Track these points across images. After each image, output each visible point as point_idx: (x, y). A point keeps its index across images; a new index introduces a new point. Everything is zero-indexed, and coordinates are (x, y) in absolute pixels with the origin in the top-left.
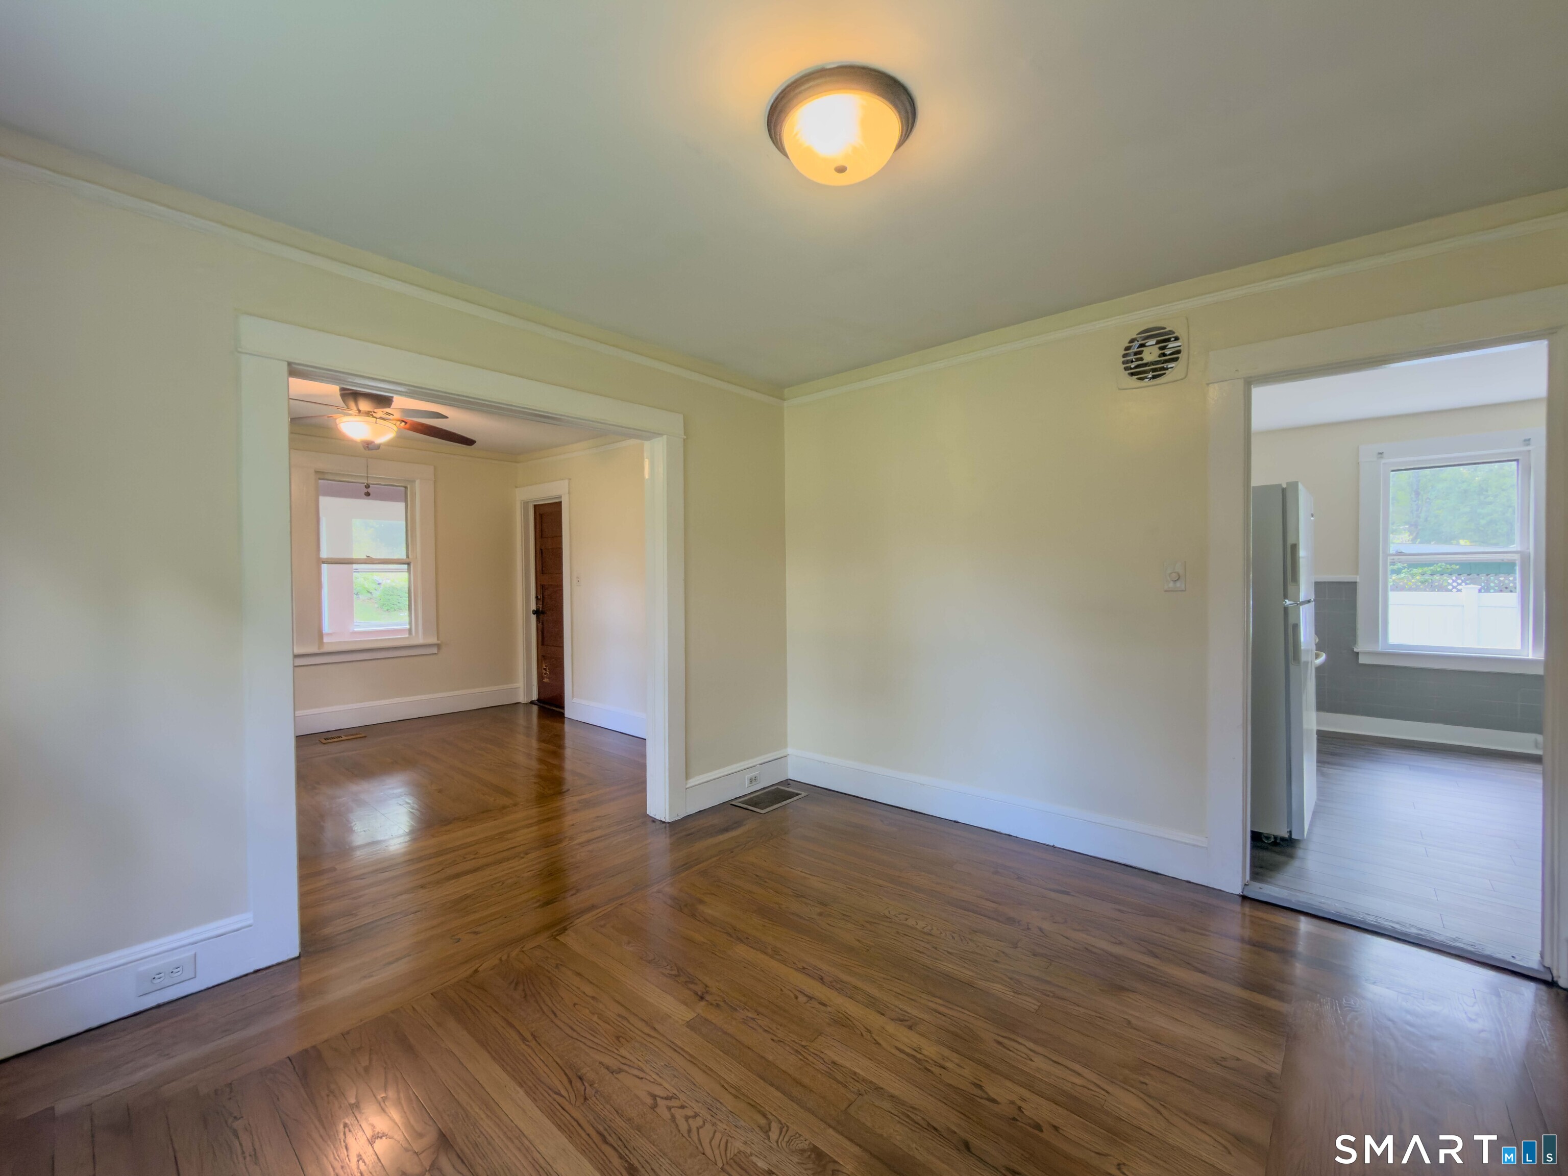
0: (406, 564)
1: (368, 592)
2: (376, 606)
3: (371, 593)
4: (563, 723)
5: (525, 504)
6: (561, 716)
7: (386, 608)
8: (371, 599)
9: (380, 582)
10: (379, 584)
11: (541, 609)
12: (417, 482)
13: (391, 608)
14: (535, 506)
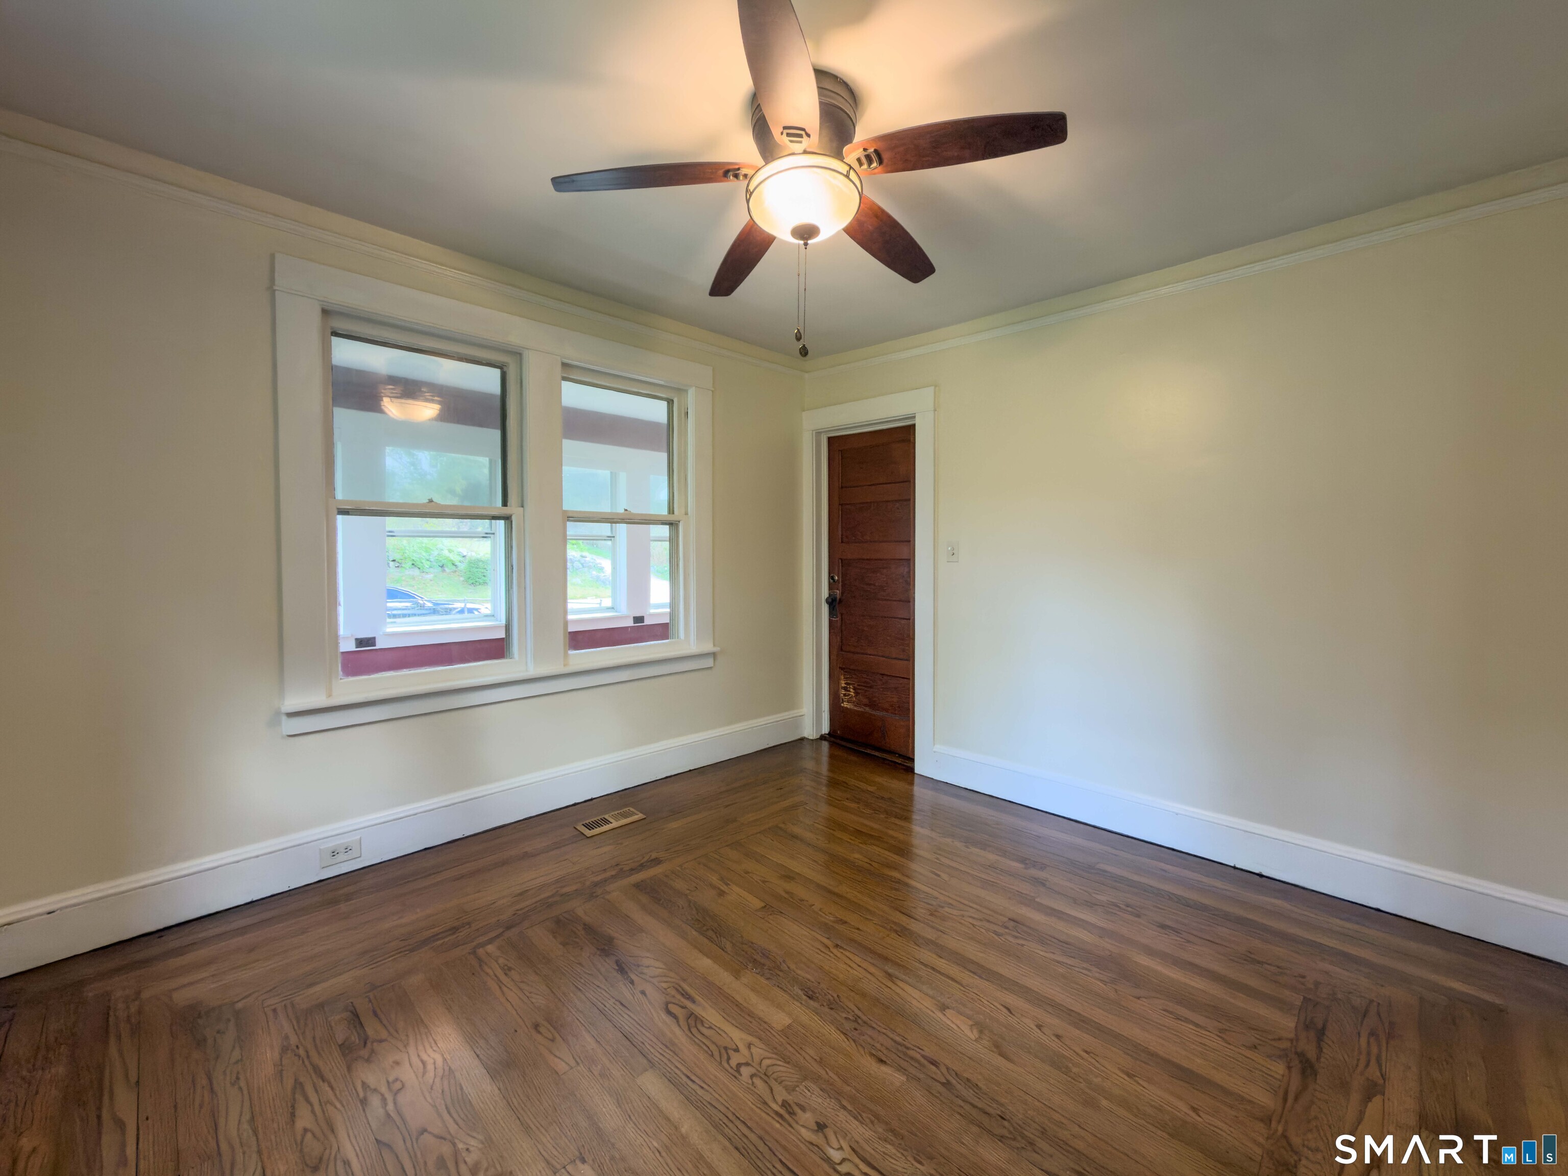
0: (666, 524)
1: (453, 564)
2: (462, 579)
3: (456, 565)
4: (912, 783)
5: (818, 433)
6: (911, 770)
7: (472, 581)
8: (455, 571)
9: (465, 554)
10: (464, 556)
11: (838, 597)
12: (691, 392)
13: (476, 582)
14: (830, 439)
